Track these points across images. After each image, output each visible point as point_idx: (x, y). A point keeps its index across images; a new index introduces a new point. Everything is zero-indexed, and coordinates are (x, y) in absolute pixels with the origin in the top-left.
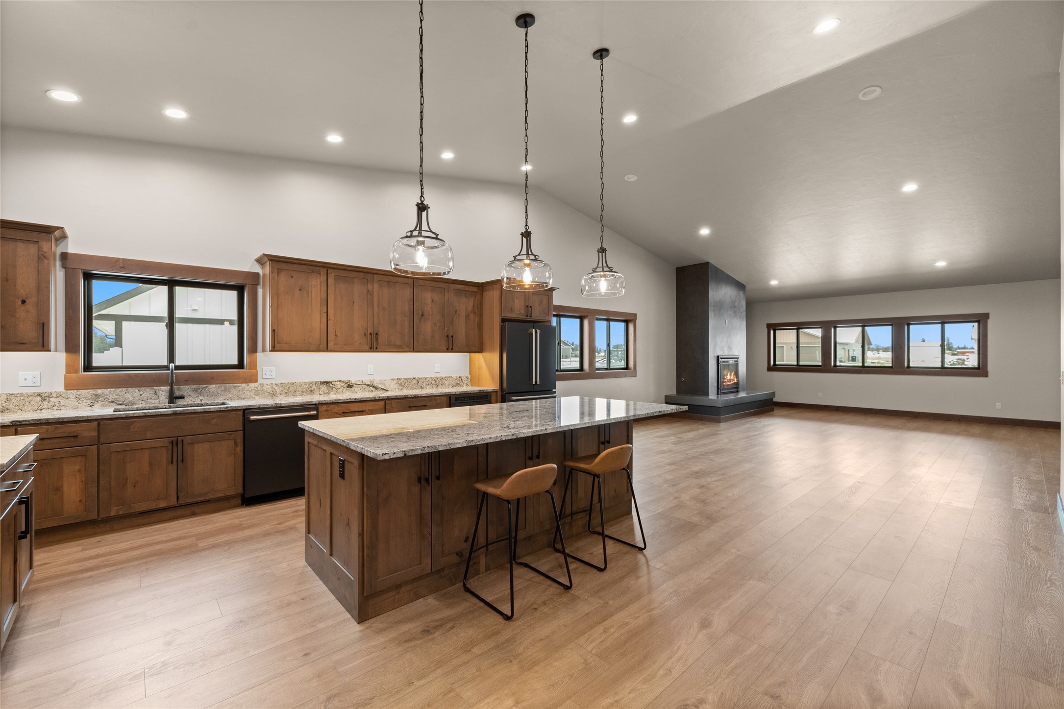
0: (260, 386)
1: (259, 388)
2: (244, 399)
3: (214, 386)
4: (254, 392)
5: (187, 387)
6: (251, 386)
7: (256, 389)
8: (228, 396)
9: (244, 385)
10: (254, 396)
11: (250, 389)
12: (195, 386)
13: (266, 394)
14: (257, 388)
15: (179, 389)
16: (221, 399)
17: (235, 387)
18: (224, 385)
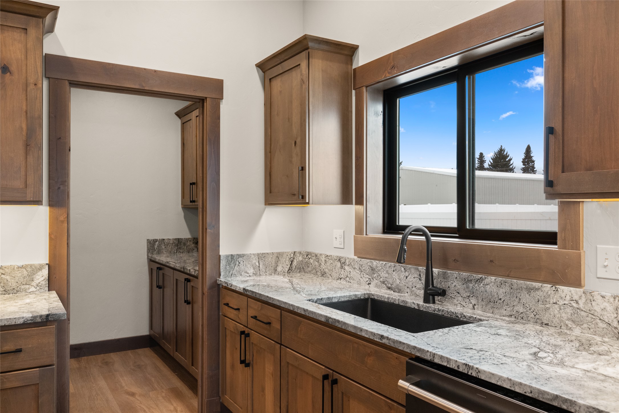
0: (583, 299)
1: (581, 305)
2: (547, 324)
3: (493, 278)
4: (569, 310)
5: (455, 273)
6: (563, 295)
7: (575, 305)
8: (516, 308)
9: (547, 287)
10: (569, 323)
11: (561, 302)
12: (465, 274)
13: (601, 325)
14: (577, 302)
15: (445, 276)
16: (504, 312)
17: (529, 290)
18: (509, 280)
